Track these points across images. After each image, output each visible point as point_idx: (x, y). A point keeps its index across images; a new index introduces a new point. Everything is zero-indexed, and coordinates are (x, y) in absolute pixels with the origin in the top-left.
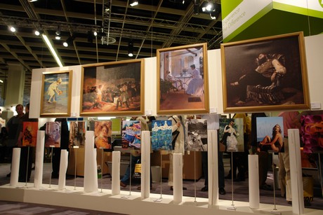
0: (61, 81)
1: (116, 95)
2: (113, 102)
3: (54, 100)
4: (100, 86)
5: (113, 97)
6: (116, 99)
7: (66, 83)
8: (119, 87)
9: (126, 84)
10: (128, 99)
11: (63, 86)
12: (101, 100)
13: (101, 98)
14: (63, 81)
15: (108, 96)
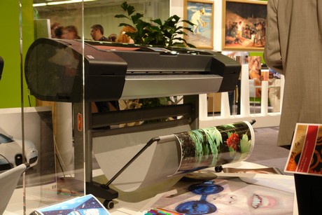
0: (204, 11)
1: (253, 33)
2: (250, 39)
3: (198, 32)
4: (240, 23)
5: (251, 34)
6: (253, 36)
7: (209, 14)
8: (255, 25)
9: (260, 23)
10: (262, 37)
11: (206, 17)
12: (241, 36)
13: (241, 34)
14: (206, 11)
15: (247, 33)
